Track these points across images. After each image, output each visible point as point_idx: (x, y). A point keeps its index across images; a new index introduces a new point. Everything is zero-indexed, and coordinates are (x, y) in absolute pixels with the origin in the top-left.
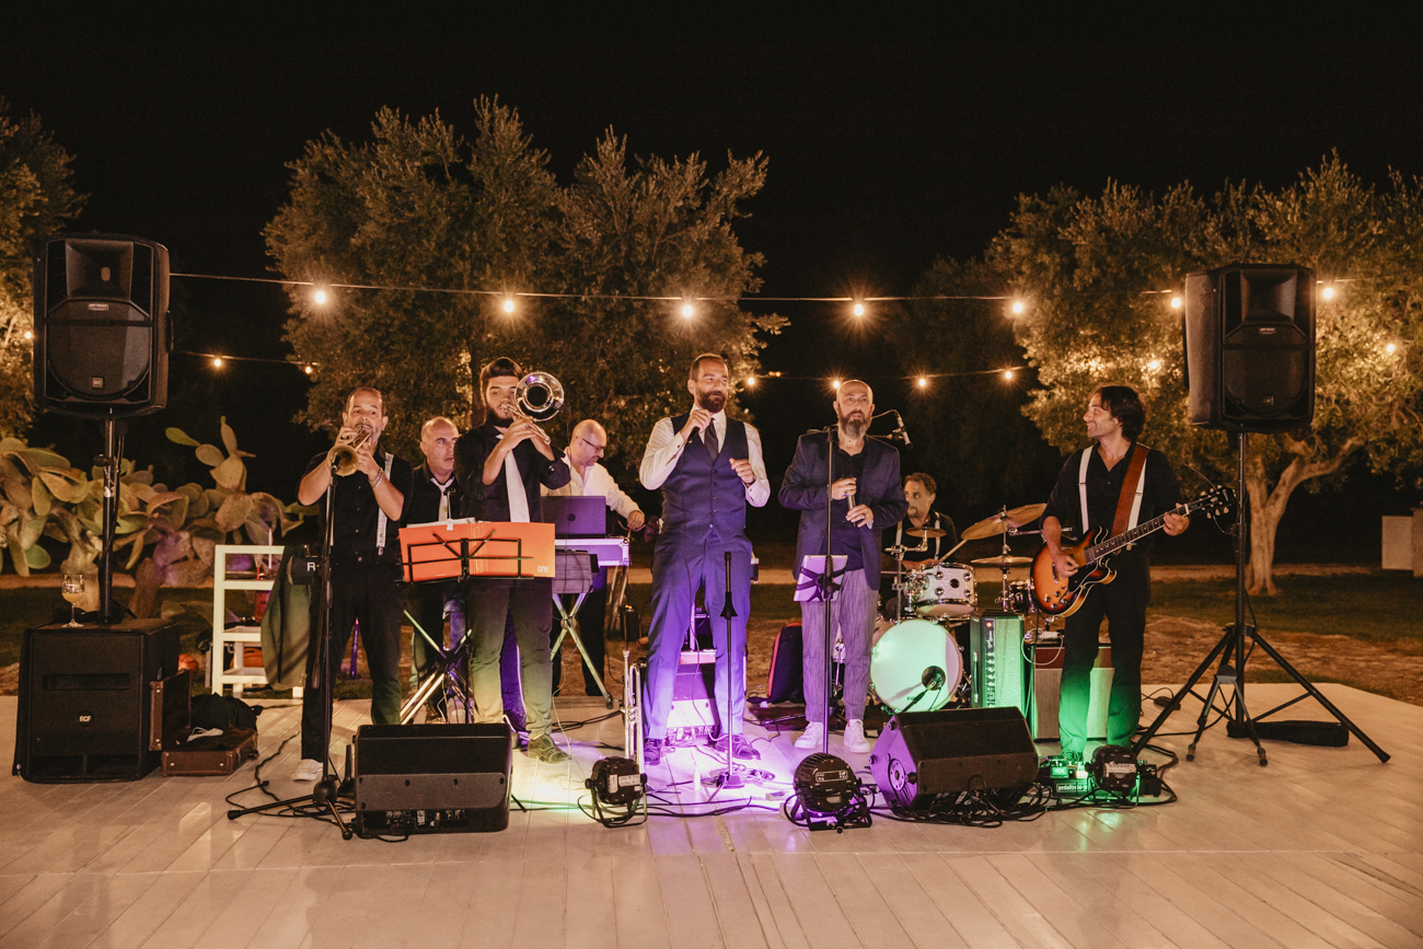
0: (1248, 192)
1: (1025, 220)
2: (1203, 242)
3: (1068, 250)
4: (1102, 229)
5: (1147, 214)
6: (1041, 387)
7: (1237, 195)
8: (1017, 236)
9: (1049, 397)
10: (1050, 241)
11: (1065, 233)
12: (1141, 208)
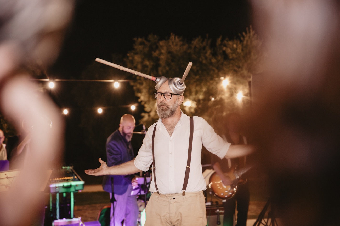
0: (222, 41)
1: (138, 48)
2: (206, 58)
3: (157, 60)
4: (169, 52)
5: (185, 47)
6: (146, 112)
7: (219, 41)
8: (136, 54)
9: (149, 116)
10: (148, 56)
11: (156, 54)
12: (183, 45)
